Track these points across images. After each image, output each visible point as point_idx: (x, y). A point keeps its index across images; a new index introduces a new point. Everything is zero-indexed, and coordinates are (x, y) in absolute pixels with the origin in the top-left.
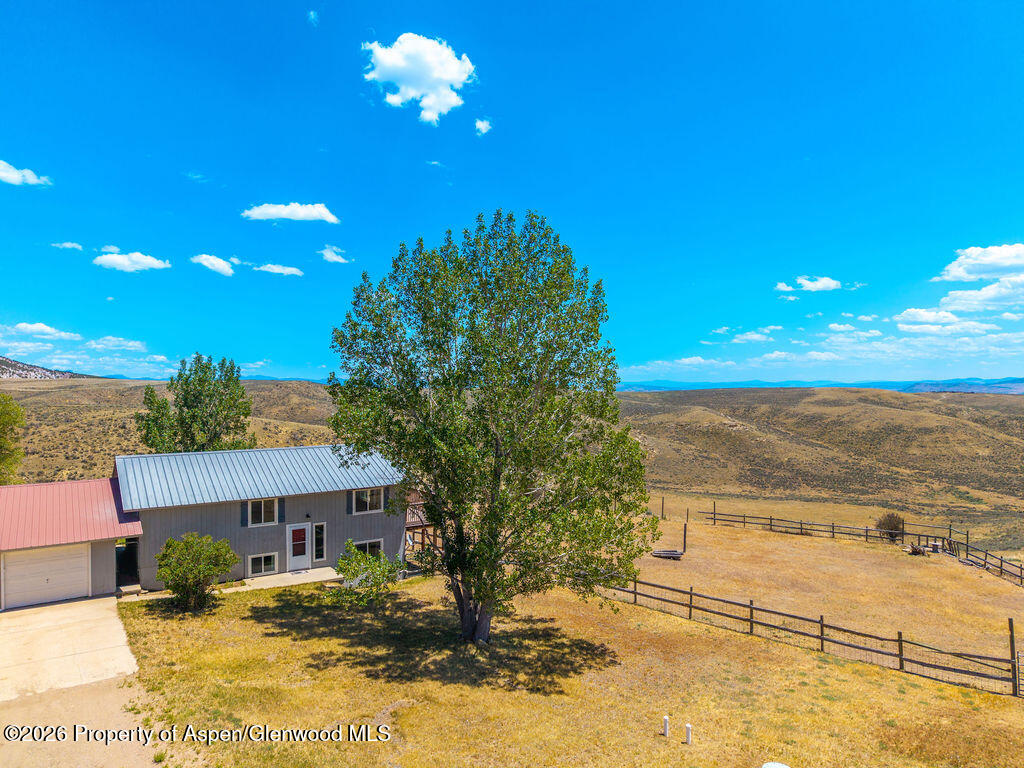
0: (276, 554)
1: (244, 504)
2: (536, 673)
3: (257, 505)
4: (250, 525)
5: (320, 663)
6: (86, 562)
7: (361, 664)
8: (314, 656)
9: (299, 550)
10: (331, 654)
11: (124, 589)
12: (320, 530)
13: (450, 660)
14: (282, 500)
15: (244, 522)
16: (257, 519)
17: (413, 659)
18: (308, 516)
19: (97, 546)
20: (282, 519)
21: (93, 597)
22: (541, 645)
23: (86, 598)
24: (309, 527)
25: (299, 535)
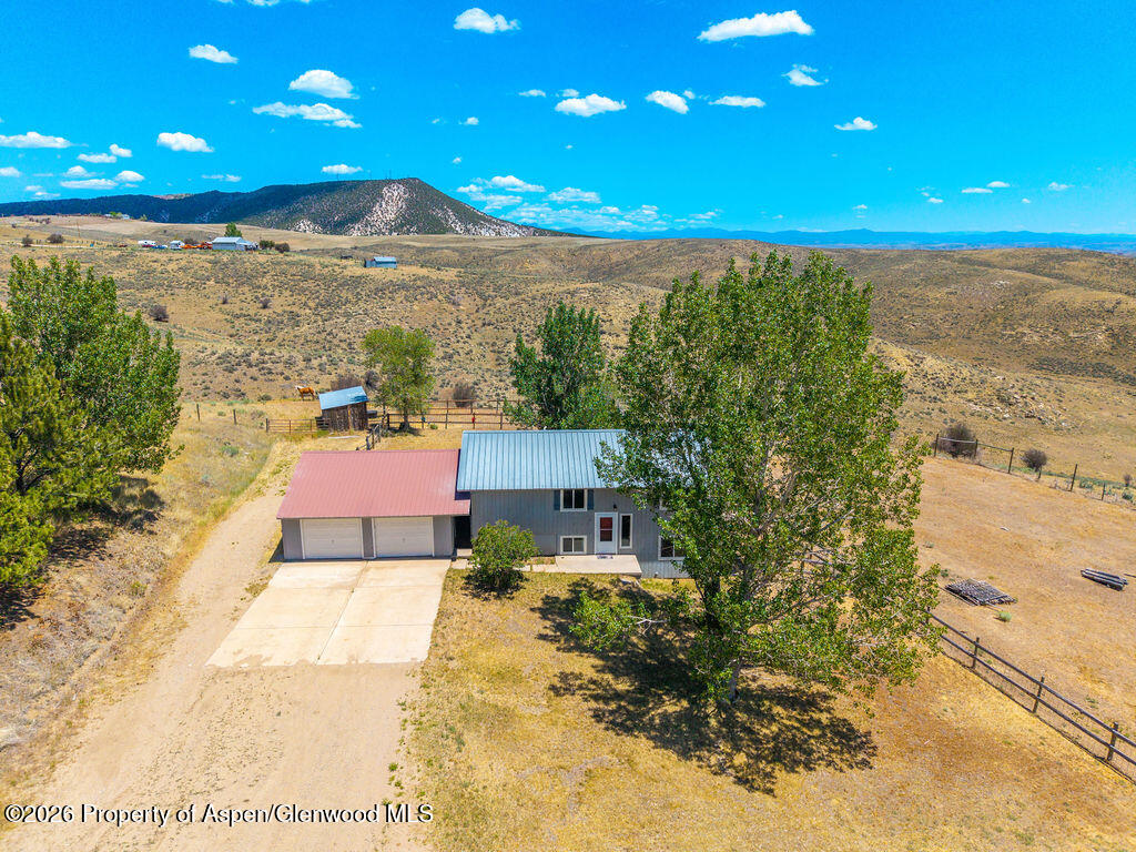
0: (585, 537)
1: (557, 492)
2: (758, 758)
3: (568, 493)
4: (562, 509)
5: (564, 686)
6: (430, 528)
9: (606, 536)
11: (460, 552)
12: (626, 520)
14: (591, 491)
15: (557, 507)
16: (568, 504)
18: (615, 507)
19: (437, 520)
20: (591, 506)
21: (436, 557)
22: (789, 718)
23: (429, 557)
24: (616, 517)
25: (606, 524)
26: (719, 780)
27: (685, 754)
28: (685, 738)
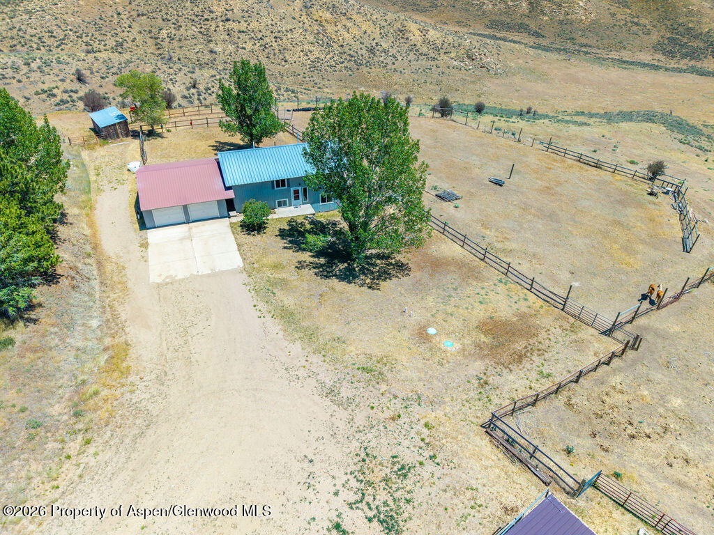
0: (287, 200)
1: (273, 182)
2: (374, 279)
3: (278, 181)
4: (276, 189)
5: (300, 266)
6: (216, 205)
7: (314, 268)
8: (299, 262)
9: (297, 198)
10: (305, 262)
11: (232, 213)
12: (305, 190)
13: (346, 268)
14: (288, 179)
15: (273, 188)
16: (278, 186)
17: (332, 267)
18: (300, 185)
19: (219, 202)
20: (289, 186)
21: (221, 218)
22: (382, 264)
23: (217, 218)
24: (300, 189)
25: (296, 192)
26: (362, 289)
27: (350, 282)
28: (348, 276)
